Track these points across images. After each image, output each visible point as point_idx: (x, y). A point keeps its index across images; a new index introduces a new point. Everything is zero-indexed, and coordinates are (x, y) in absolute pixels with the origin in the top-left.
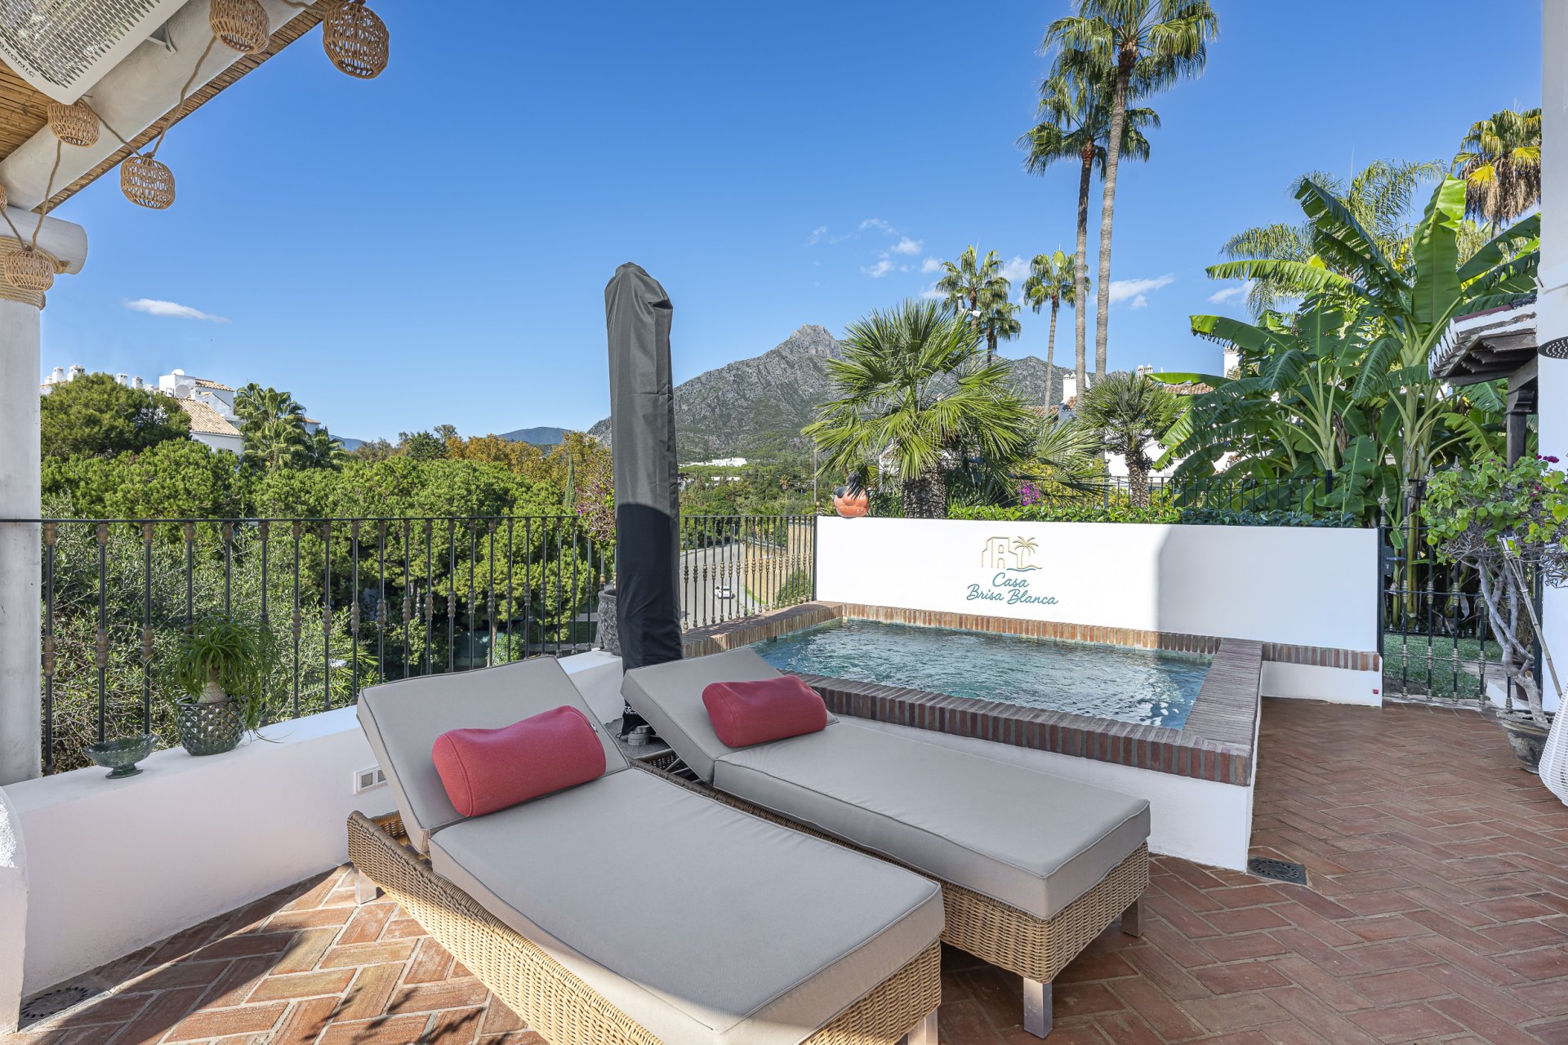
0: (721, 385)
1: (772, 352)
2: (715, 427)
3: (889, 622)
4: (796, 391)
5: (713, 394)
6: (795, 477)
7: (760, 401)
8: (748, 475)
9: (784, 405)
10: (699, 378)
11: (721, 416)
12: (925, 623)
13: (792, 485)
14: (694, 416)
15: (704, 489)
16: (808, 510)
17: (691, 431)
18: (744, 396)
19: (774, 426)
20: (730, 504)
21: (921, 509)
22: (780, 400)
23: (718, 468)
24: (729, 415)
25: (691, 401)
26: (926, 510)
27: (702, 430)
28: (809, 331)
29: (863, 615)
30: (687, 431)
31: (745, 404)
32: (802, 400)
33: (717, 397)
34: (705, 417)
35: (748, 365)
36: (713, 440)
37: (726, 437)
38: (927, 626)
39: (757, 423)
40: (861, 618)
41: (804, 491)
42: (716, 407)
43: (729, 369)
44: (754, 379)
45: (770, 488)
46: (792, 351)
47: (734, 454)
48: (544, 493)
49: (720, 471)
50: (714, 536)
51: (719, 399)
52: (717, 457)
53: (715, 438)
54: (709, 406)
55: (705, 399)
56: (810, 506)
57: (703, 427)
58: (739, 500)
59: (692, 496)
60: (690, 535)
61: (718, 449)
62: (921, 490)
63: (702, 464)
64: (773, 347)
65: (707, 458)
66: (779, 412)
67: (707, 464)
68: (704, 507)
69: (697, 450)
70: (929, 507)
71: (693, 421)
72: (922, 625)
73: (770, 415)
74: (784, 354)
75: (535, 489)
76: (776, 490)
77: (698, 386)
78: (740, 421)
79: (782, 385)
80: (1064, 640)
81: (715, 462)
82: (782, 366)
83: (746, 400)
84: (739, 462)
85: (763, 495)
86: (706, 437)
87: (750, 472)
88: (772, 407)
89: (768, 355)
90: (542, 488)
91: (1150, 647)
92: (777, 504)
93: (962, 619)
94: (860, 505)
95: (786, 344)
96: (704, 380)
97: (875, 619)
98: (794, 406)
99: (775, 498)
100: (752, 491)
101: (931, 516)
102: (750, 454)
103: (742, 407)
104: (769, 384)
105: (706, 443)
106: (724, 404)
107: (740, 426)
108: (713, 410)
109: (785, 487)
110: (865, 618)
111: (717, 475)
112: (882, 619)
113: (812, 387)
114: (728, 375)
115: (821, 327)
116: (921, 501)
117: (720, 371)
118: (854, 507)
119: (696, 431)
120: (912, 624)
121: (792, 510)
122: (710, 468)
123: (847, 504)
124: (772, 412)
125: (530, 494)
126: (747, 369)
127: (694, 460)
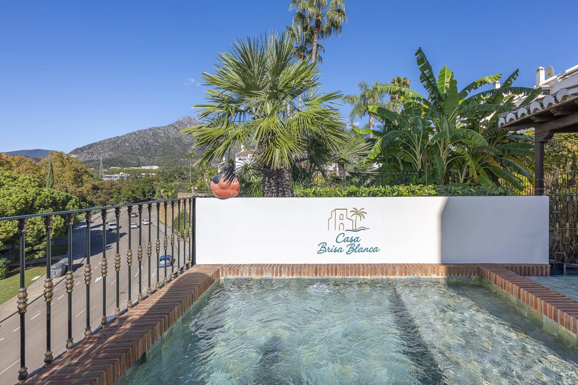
0: (146, 136)
1: (170, 125)
2: (143, 153)
3: (259, 277)
4: (181, 141)
5: (141, 140)
6: (181, 173)
7: (165, 144)
8: (159, 173)
9: (176, 146)
10: (134, 132)
11: (146, 149)
12: (288, 275)
13: (180, 177)
14: (132, 148)
15: (137, 178)
16: (187, 186)
17: (131, 154)
18: (157, 141)
19: (172, 154)
20: (151, 184)
21: (278, 190)
22: (174, 144)
23: (145, 170)
24: (150, 148)
25: (130, 142)
26: (281, 191)
27: (137, 154)
28: (187, 118)
29: (238, 274)
30: (128, 154)
31: (158, 144)
32: (184, 144)
33: (144, 141)
34: (138, 149)
35: (159, 129)
36: (142, 159)
37: (149, 157)
38: (290, 277)
39: (164, 152)
40: (236, 276)
41: (186, 179)
42: (143, 145)
43: (150, 130)
44: (162, 135)
45: (170, 178)
46: (179, 126)
47: (153, 164)
48: (26, 181)
49: (145, 171)
50: (142, 198)
51: (145, 142)
52: (144, 165)
53: (143, 158)
54: (140, 144)
55: (137, 141)
56: (188, 185)
57: (137, 153)
58: (155, 183)
59: (131, 181)
60: (129, 198)
61: (145, 162)
62: (278, 177)
63: (136, 168)
64: (171, 123)
65: (139, 166)
66: (174, 148)
67: (139, 168)
68: (137, 186)
69: (134, 162)
70: (283, 188)
71: (132, 150)
72: (287, 277)
73: (170, 149)
74: (176, 126)
75: (20, 179)
76: (172, 179)
77: (134, 136)
78: (156, 151)
79: (175, 138)
80: (388, 277)
81: (143, 167)
82: (175, 131)
83: (158, 143)
84: (155, 167)
85: (167, 181)
86: (138, 157)
87: (161, 171)
88: (170, 146)
89: (168, 126)
90: (26, 179)
91: (441, 276)
92: (173, 184)
93: (317, 268)
94: (233, 188)
95: (177, 122)
96: (137, 133)
97: (248, 276)
98: (181, 146)
99: (173, 182)
100: (161, 179)
101: (284, 196)
102: (160, 164)
103: (157, 146)
104: (169, 137)
105: (139, 159)
106: (148, 144)
107: (156, 153)
108: (142, 146)
109: (177, 177)
110: (239, 276)
111: (144, 173)
112: (254, 276)
113: (189, 140)
114: (149, 132)
115: (192, 118)
116: (278, 184)
117: (146, 130)
118: (228, 191)
119: (133, 154)
120: (278, 277)
121: (180, 186)
122: (140, 170)
123: (223, 188)
124: (171, 148)
125: (16, 182)
126: (159, 131)
127: (133, 166)
